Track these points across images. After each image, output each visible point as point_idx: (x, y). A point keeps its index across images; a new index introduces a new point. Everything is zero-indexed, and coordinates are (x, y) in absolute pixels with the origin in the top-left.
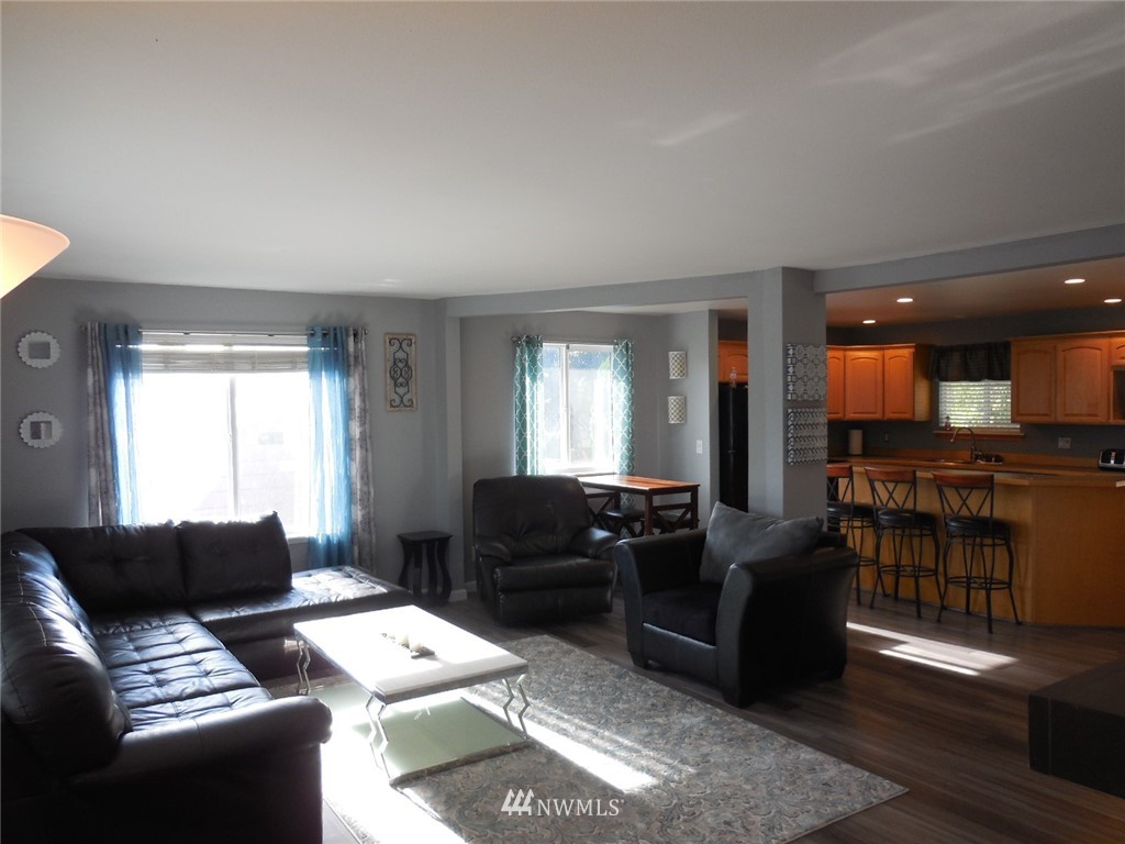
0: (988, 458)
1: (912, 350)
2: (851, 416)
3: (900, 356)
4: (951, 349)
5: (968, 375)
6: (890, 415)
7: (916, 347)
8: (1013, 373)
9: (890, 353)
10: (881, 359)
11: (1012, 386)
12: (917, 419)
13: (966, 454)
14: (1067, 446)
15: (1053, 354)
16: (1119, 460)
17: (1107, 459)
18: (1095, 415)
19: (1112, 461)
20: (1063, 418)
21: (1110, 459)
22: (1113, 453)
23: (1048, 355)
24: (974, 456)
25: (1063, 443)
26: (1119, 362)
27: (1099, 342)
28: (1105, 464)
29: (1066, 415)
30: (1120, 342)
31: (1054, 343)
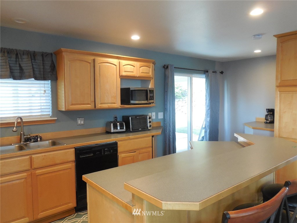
14: (82, 122)
15: (92, 64)
16: (122, 127)
17: (115, 127)
18: (114, 103)
19: (119, 128)
20: (99, 106)
21: (117, 127)
22: (118, 124)
23: (89, 64)
24: (23, 140)
25: (80, 122)
26: (124, 74)
27: (115, 61)
28: (116, 131)
29: (101, 104)
30: (124, 62)
31: (93, 58)
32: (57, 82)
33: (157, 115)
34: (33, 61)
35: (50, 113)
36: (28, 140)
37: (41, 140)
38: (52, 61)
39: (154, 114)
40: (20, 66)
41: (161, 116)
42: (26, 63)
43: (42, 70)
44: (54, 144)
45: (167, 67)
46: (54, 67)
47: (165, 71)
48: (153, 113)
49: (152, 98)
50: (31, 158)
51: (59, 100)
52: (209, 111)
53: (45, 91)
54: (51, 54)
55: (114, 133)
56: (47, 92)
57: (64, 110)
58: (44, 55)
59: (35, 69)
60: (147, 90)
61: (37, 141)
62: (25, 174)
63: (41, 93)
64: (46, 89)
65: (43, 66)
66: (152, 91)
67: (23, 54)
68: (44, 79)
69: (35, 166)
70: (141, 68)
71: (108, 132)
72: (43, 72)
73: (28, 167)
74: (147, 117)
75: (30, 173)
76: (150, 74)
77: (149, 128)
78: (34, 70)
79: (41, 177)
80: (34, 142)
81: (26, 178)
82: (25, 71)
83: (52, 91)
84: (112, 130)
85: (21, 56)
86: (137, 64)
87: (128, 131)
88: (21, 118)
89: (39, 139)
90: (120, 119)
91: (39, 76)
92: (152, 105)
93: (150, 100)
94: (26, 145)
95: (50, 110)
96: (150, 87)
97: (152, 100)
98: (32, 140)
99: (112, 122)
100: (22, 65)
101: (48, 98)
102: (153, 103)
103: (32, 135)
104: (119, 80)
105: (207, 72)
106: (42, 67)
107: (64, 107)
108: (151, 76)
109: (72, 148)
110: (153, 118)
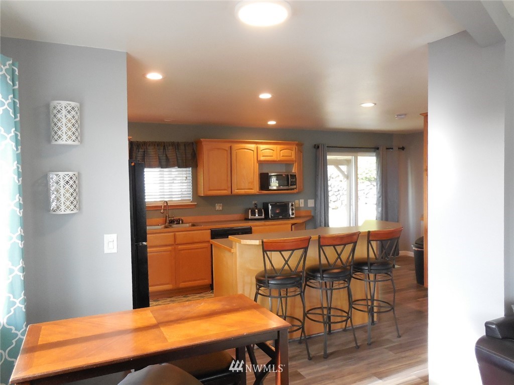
14: (221, 208)
15: (229, 151)
16: (260, 214)
17: (253, 213)
18: (252, 189)
19: (257, 215)
20: (236, 191)
21: (255, 214)
22: (256, 210)
23: (226, 152)
24: (168, 222)
25: (219, 207)
26: (262, 158)
27: (252, 146)
28: (253, 217)
29: (237, 189)
30: (262, 147)
31: (229, 145)
32: (197, 170)
33: (306, 203)
34: (177, 150)
35: (191, 198)
36: (172, 222)
37: (182, 223)
38: (193, 149)
39: (302, 201)
40: (166, 156)
41: (311, 203)
42: (171, 153)
43: (184, 158)
44: (193, 225)
45: (318, 147)
46: (195, 154)
47: (316, 151)
48: (300, 200)
49: (294, 183)
50: (175, 235)
51: (199, 186)
52: (381, 198)
53: (186, 177)
54: (193, 143)
55: (252, 220)
56: (188, 178)
57: (203, 195)
58: (186, 144)
59: (179, 158)
60: (288, 175)
61: (179, 223)
62: (169, 248)
63: (183, 180)
64: (188, 175)
65: (186, 154)
66: (294, 176)
67: (169, 146)
68: (186, 167)
69: (178, 242)
70: (282, 151)
71: (247, 219)
72: (186, 160)
73: (172, 242)
74: (289, 204)
75: (173, 247)
76: (293, 157)
77: (291, 216)
78: (177, 159)
79: (182, 252)
80: (177, 224)
81: (170, 251)
82: (170, 160)
83: (193, 178)
84: (250, 217)
85: (167, 148)
86: (277, 148)
87: (267, 218)
88: (166, 202)
89: (181, 222)
90: (260, 206)
91: (181, 165)
92: (295, 191)
93: (291, 185)
94: (170, 226)
95: (191, 195)
96: (293, 171)
97: (294, 185)
98: (175, 223)
99: (250, 209)
100: (168, 155)
101: (189, 184)
102: (296, 188)
103: (175, 218)
104: (257, 165)
105: (378, 149)
106: (184, 156)
107: (203, 192)
108: (295, 159)
109: (208, 229)
110: (301, 206)
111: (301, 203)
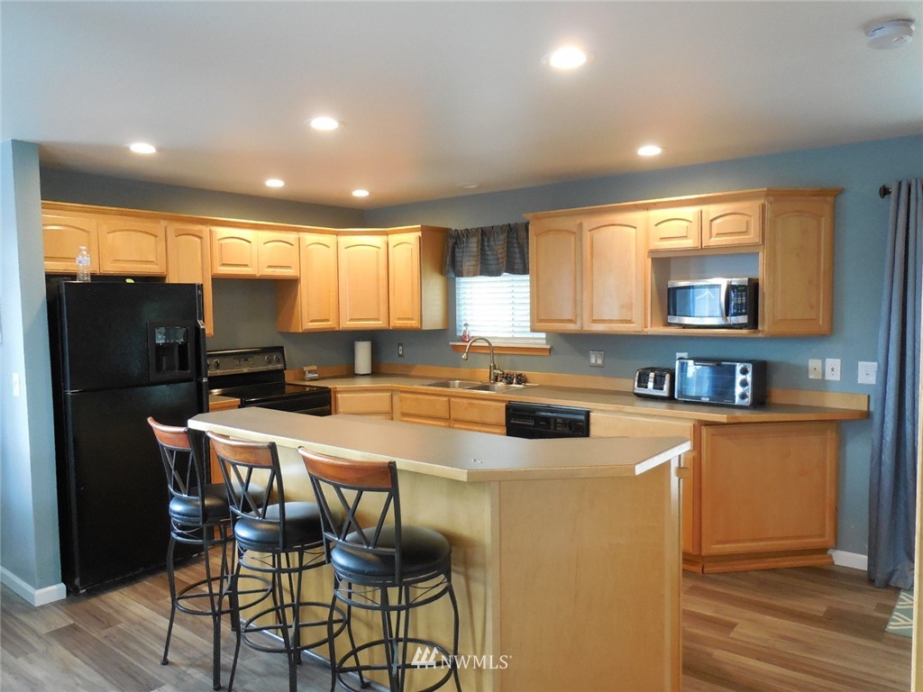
0: (508, 379)
1: (420, 234)
2: (347, 324)
3: (404, 243)
4: (467, 233)
5: (487, 268)
6: (396, 323)
7: (423, 229)
8: (532, 266)
9: (394, 239)
10: (384, 247)
11: (531, 281)
12: (426, 327)
13: (484, 374)
14: (600, 362)
15: (579, 234)
20: (588, 325)
21: (648, 382)
22: (651, 374)
23: (572, 236)
24: (492, 377)
25: (595, 359)
26: (658, 245)
29: (594, 321)
31: (580, 220)
39: (835, 363)
41: (870, 373)
48: (828, 360)
49: (742, 310)
61: (511, 383)
66: (740, 290)
70: (717, 221)
74: (735, 367)
76: (752, 235)
80: (507, 383)
89: (515, 381)
97: (742, 314)
104: (645, 262)
109: (503, 401)
110: (829, 377)
111: (833, 369)
